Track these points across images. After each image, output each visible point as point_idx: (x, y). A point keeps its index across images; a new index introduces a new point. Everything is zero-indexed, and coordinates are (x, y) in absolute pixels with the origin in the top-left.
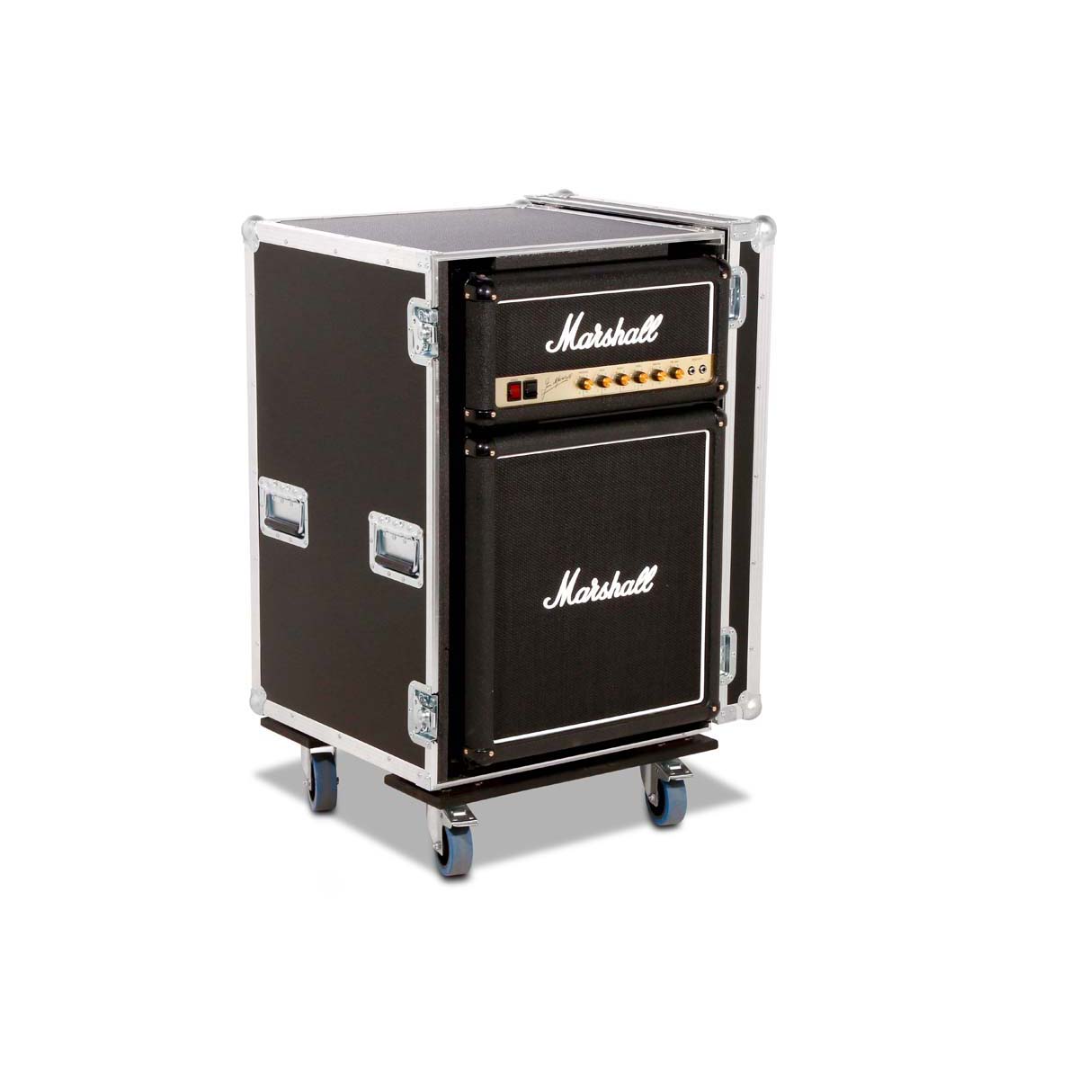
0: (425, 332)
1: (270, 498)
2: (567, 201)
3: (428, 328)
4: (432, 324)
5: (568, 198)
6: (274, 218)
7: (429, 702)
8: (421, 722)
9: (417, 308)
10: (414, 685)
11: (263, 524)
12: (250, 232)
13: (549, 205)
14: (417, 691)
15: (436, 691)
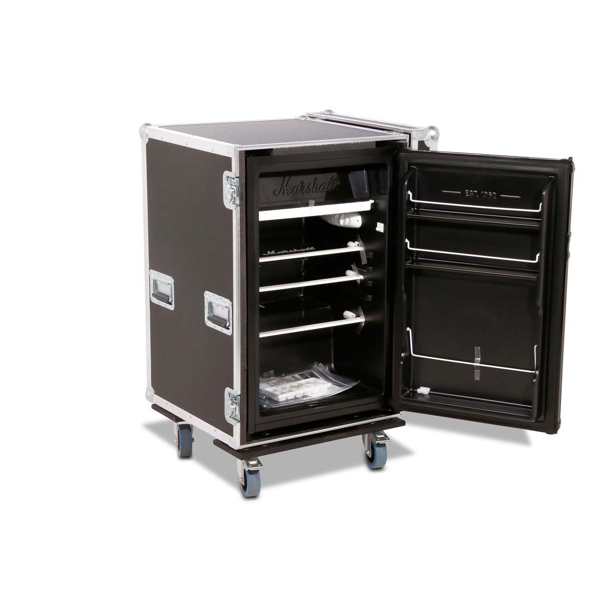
0: (232, 190)
1: (155, 282)
2: (328, 116)
3: (233, 189)
4: (236, 186)
5: (330, 115)
6: (158, 124)
7: (236, 399)
8: (231, 411)
9: (228, 177)
10: (228, 390)
11: (151, 296)
12: (144, 132)
13: (318, 118)
14: (229, 393)
15: (239, 393)
